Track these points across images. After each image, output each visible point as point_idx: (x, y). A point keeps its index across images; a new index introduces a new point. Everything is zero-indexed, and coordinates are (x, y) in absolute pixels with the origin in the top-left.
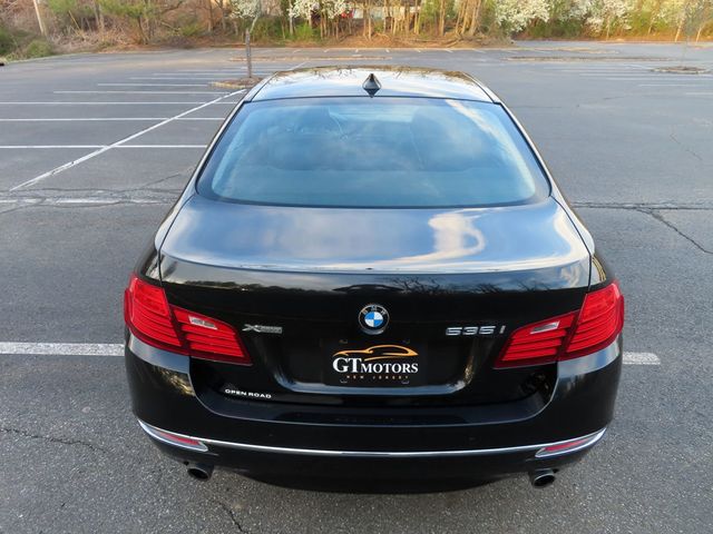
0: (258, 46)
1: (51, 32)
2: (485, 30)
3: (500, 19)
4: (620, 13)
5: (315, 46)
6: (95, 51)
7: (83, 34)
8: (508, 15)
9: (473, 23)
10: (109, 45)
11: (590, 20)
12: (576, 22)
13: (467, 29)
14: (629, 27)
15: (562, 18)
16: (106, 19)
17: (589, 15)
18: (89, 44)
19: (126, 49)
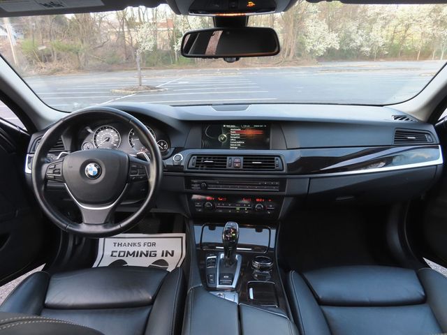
0: (155, 69)
1: (21, 64)
2: (299, 55)
3: (309, 48)
4: (381, 44)
5: (192, 68)
6: (49, 75)
7: (42, 65)
8: (313, 46)
9: (292, 51)
10: (58, 71)
11: (362, 49)
12: (354, 50)
13: (288, 55)
14: (387, 53)
15: (345, 48)
16: (58, 55)
17: (361, 46)
18: (46, 70)
19: (70, 73)
